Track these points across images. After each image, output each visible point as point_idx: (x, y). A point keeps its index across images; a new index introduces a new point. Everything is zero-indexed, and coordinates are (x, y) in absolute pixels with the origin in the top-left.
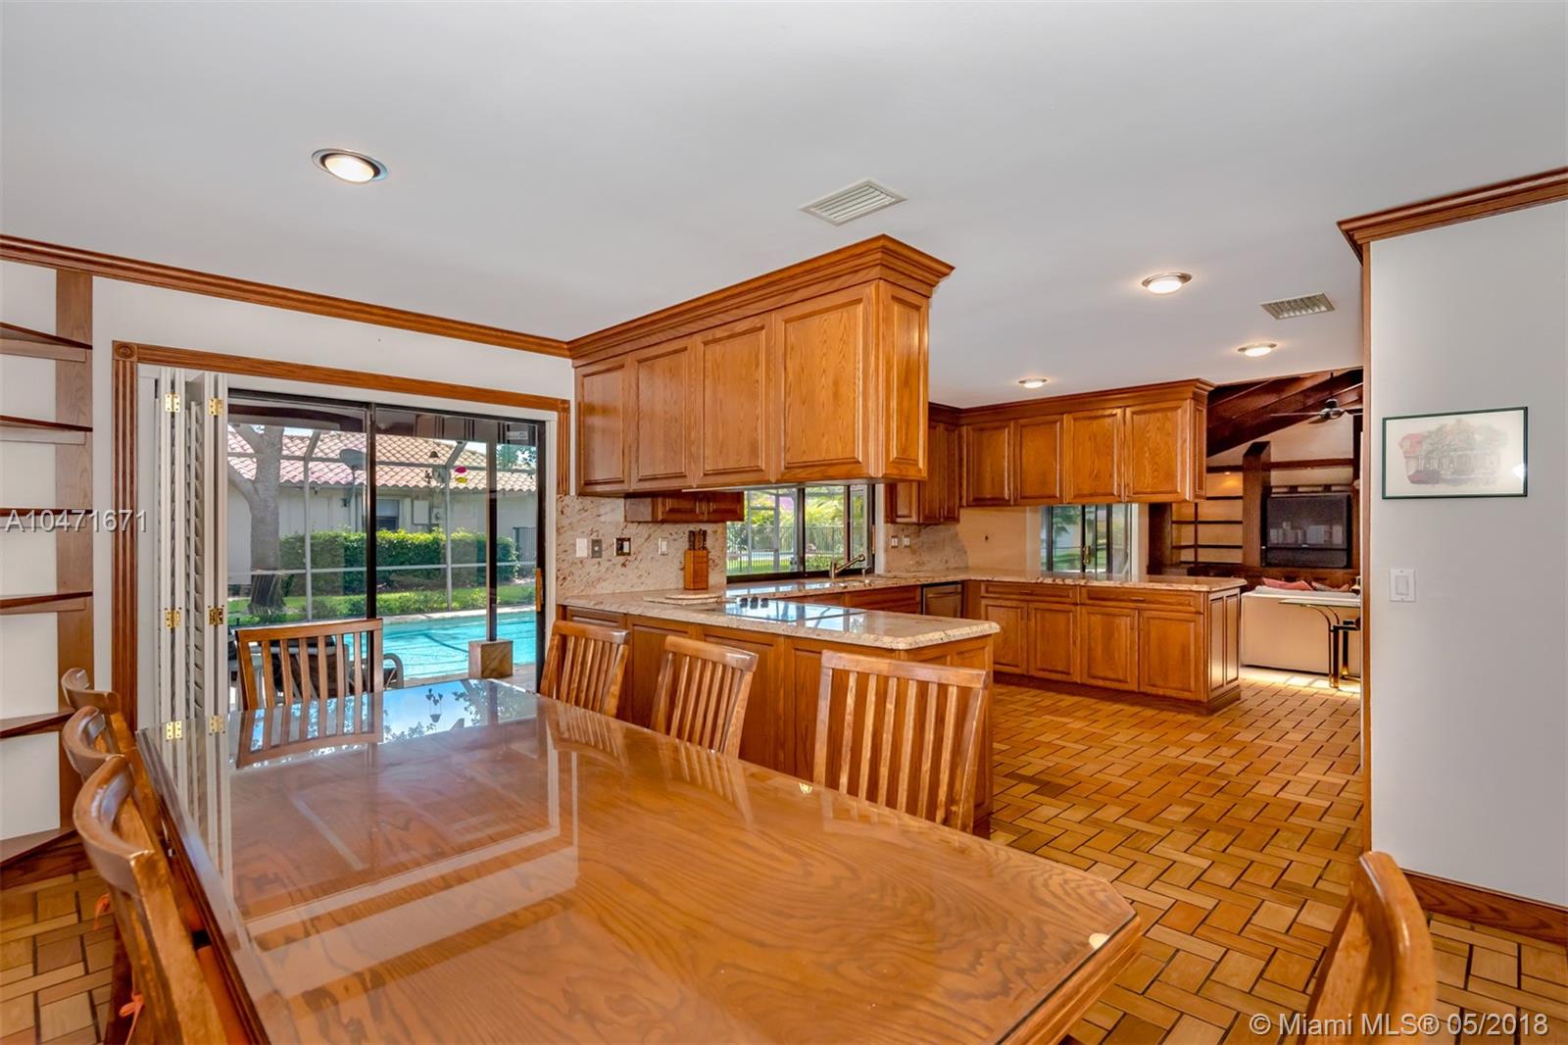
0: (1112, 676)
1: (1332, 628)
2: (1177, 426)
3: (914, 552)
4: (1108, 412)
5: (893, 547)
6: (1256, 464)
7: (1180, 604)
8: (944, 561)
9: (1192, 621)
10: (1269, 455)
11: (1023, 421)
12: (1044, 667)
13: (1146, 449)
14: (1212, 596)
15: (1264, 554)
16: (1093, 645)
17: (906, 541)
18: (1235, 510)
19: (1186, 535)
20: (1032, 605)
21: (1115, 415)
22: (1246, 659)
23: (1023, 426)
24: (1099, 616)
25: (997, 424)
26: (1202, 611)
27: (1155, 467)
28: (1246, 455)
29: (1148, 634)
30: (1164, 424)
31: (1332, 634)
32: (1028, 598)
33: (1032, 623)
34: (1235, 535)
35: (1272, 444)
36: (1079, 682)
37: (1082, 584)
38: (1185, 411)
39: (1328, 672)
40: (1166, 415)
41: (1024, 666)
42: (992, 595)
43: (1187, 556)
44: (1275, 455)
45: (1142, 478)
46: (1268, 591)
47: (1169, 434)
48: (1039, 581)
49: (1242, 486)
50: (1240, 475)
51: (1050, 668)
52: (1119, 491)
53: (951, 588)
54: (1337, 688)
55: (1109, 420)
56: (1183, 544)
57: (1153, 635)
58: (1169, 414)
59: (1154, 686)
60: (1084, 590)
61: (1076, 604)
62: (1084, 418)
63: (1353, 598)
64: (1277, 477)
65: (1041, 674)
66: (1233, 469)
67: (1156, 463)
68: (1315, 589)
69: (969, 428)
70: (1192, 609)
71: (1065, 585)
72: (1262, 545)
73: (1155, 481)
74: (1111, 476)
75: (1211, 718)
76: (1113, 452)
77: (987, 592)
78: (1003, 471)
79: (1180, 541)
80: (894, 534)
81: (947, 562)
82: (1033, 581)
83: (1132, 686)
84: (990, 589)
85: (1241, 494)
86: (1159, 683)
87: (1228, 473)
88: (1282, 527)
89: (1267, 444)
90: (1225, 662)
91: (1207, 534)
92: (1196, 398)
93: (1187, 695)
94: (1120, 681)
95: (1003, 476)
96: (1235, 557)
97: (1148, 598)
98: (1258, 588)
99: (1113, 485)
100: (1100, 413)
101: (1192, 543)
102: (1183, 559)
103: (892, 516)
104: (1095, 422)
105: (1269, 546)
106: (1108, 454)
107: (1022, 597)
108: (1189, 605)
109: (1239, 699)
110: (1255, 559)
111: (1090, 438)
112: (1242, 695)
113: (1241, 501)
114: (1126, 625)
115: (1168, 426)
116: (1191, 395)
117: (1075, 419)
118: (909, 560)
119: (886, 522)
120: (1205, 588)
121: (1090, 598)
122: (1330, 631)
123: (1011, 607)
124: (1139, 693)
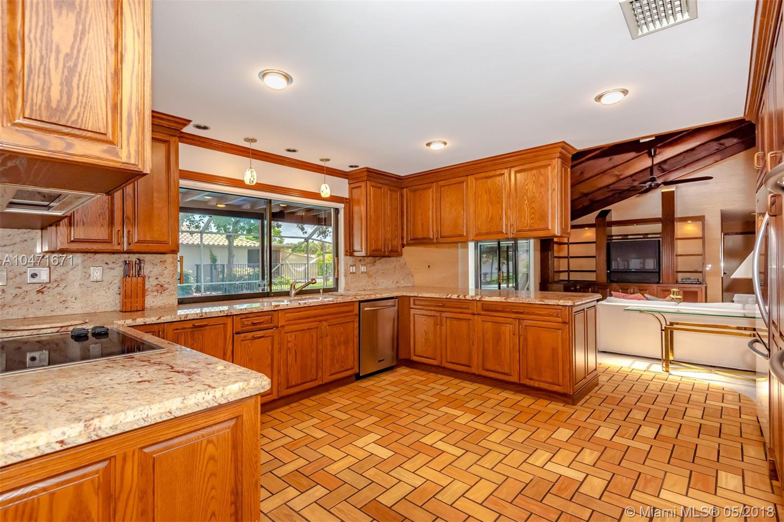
0: (500, 370)
1: (663, 328)
2: (548, 179)
3: (370, 276)
4: (498, 172)
5: (351, 273)
6: (603, 223)
7: (550, 316)
8: (395, 282)
9: (559, 329)
10: (611, 217)
11: (441, 183)
12: (453, 361)
13: (525, 197)
14: (575, 309)
15: (609, 275)
16: (486, 346)
17: (363, 269)
18: (591, 250)
19: (563, 265)
20: (444, 315)
21: (504, 174)
22: (601, 347)
23: (441, 186)
24: (490, 323)
25: (425, 186)
26: (567, 321)
27: (532, 211)
28: (597, 218)
29: (526, 339)
30: (538, 178)
31: (663, 332)
32: (441, 309)
33: (444, 328)
34: (591, 264)
35: (612, 211)
36: (477, 373)
37: (478, 299)
38: (554, 168)
39: (661, 358)
40: (540, 172)
41: (439, 358)
42: (417, 307)
43: (564, 276)
44: (614, 216)
45: (523, 219)
46: (617, 301)
47: (542, 186)
48: (448, 297)
49: (595, 236)
50: (594, 230)
51: (456, 362)
52: (507, 230)
53: (391, 302)
54: (668, 371)
55: (499, 178)
56: (561, 270)
57: (530, 339)
58: (542, 170)
59: (531, 379)
60: (479, 304)
61: (474, 314)
62: (481, 178)
63: (676, 305)
64: (615, 230)
65: (450, 366)
66: (590, 226)
67: (533, 208)
68: (648, 299)
69: (407, 189)
70: (560, 320)
71: (466, 300)
72: (608, 270)
73: (532, 221)
74: (501, 219)
75: (576, 407)
76: (502, 202)
77: (414, 304)
78: (429, 218)
79: (559, 268)
80: (353, 264)
81: (397, 282)
82: (445, 297)
83: (514, 379)
84: (417, 302)
85: (595, 241)
86: (535, 377)
87: (587, 229)
88: (617, 260)
89: (609, 211)
90: (586, 349)
91: (575, 264)
92: (563, 157)
93: (556, 388)
94: (505, 374)
95: (429, 222)
96: (592, 277)
97: (526, 310)
98: (609, 298)
99: (502, 226)
100: (493, 173)
101: (567, 269)
102: (561, 278)
103: (350, 252)
104: (489, 181)
105: (612, 270)
106: (499, 203)
107: (438, 309)
108: (557, 316)
109: (597, 385)
110: (604, 279)
111: (486, 192)
112: (599, 382)
113: (594, 244)
114: (510, 331)
115: (542, 179)
116: (558, 155)
117: (476, 179)
118: (364, 282)
119: (346, 255)
120: (570, 303)
121: (484, 310)
122: (662, 330)
123: (430, 316)
124: (520, 384)
